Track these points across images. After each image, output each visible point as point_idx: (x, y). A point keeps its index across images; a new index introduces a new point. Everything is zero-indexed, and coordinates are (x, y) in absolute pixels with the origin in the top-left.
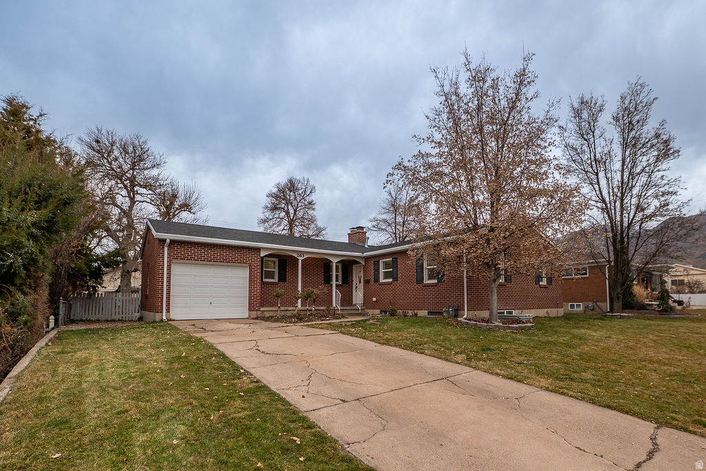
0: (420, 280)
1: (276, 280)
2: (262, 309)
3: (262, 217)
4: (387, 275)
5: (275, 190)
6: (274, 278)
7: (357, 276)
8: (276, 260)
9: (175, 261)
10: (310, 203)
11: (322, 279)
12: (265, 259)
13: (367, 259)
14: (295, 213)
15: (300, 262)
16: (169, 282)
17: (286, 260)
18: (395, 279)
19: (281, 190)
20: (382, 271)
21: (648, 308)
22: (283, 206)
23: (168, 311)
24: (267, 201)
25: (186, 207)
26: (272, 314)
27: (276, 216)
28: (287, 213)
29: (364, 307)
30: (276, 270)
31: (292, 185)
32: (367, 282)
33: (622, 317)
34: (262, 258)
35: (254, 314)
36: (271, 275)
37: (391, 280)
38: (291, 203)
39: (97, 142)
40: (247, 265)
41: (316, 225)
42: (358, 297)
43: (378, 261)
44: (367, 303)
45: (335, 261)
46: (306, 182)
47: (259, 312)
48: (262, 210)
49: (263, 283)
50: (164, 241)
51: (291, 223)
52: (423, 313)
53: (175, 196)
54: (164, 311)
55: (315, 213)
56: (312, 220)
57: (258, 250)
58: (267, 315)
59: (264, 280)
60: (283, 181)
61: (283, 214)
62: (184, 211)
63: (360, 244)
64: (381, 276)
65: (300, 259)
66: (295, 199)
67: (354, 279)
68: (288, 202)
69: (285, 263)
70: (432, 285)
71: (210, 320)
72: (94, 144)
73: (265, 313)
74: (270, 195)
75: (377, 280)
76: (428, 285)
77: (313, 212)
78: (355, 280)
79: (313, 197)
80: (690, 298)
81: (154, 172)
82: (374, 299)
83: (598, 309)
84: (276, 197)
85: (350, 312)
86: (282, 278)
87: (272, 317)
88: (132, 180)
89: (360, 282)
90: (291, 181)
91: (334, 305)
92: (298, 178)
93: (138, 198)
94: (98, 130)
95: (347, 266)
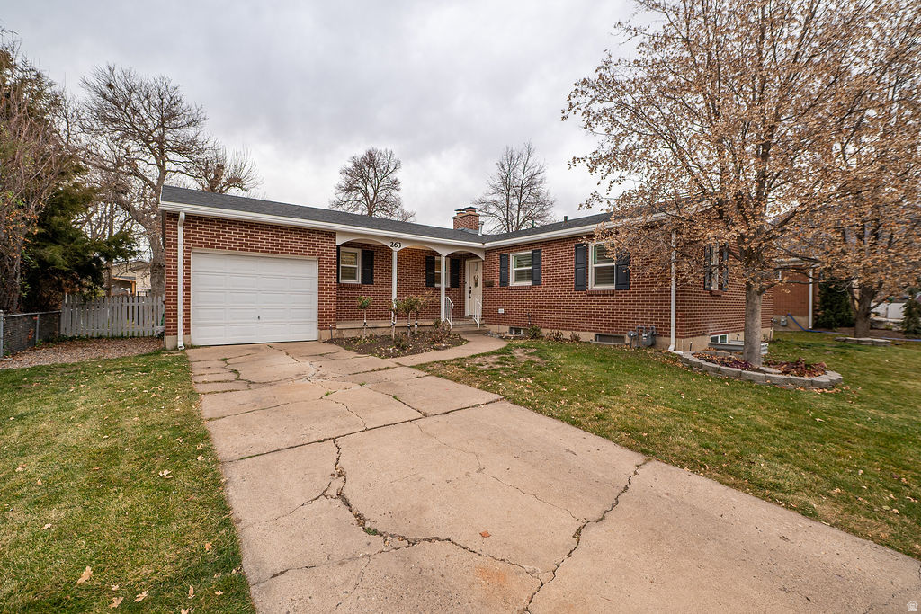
0: (581, 284)
1: (358, 281)
2: (338, 326)
3: (336, 199)
4: (520, 276)
5: (350, 165)
6: (355, 278)
7: (473, 276)
8: (359, 251)
9: (197, 250)
10: (395, 182)
11: (423, 281)
12: (342, 249)
13: (488, 252)
14: (375, 194)
15: (395, 255)
16: (187, 285)
17: (373, 252)
18: (537, 282)
19: (359, 166)
20: (513, 269)
21: (879, 326)
22: (361, 185)
23: (187, 332)
24: (341, 180)
25: (236, 181)
26: (354, 334)
27: (352, 198)
28: (366, 195)
29: (484, 322)
30: (358, 267)
31: (371, 159)
32: (488, 286)
33: (875, 344)
34: (338, 247)
35: (327, 334)
36: (351, 274)
37: (529, 283)
38: (371, 182)
39: (110, 86)
40: (315, 258)
41: (402, 211)
42: (474, 305)
43: (508, 256)
44: (488, 314)
45: (444, 253)
46: (389, 156)
47: (334, 331)
48: (334, 190)
49: (340, 286)
50: (175, 215)
51: (370, 206)
52: (588, 336)
53: (221, 167)
54: (180, 332)
55: (401, 194)
56: (396, 205)
57: (332, 234)
58: (346, 335)
59: (342, 281)
60: (361, 153)
61: (360, 196)
62: (234, 186)
63: (471, 231)
64: (512, 276)
65: (396, 250)
66: (376, 176)
67: (467, 280)
68: (367, 180)
69: (372, 256)
70: (605, 294)
71: (255, 346)
72: (106, 90)
73: (344, 332)
74: (344, 172)
75: (504, 282)
76: (598, 294)
77: (397, 192)
78: (469, 282)
79: (398, 175)
80: (887, 309)
81: (191, 132)
82: (501, 311)
83: (793, 326)
84: (352, 174)
85: (465, 328)
86: (368, 279)
87: (355, 340)
88: (161, 141)
89: (476, 285)
90: (370, 154)
91: (443, 319)
92: (379, 149)
93: (169, 165)
94: (110, 69)
95: (458, 262)
